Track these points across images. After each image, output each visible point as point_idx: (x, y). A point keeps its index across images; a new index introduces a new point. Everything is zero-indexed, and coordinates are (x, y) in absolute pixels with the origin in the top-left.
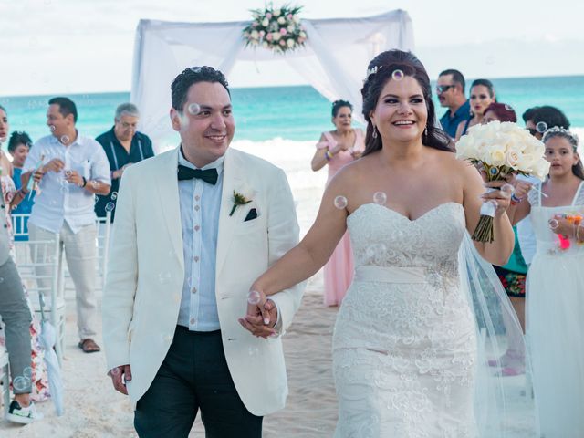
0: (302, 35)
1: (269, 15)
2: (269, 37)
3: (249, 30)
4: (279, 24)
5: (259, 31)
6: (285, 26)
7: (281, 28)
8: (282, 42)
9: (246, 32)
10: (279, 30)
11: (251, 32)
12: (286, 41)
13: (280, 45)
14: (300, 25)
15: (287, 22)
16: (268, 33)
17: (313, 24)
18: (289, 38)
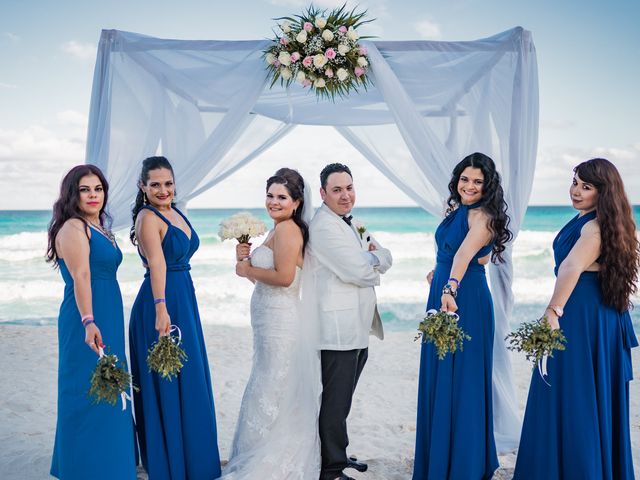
0: (362, 61)
1: (308, 27)
2: (306, 63)
3: (275, 50)
4: (324, 41)
5: (291, 53)
6: (334, 44)
7: (327, 48)
8: (329, 73)
9: (270, 55)
10: (324, 50)
11: (278, 54)
12: (335, 70)
13: (326, 78)
14: (358, 46)
15: (337, 39)
16: (305, 55)
17: (379, 49)
18: (340, 66)
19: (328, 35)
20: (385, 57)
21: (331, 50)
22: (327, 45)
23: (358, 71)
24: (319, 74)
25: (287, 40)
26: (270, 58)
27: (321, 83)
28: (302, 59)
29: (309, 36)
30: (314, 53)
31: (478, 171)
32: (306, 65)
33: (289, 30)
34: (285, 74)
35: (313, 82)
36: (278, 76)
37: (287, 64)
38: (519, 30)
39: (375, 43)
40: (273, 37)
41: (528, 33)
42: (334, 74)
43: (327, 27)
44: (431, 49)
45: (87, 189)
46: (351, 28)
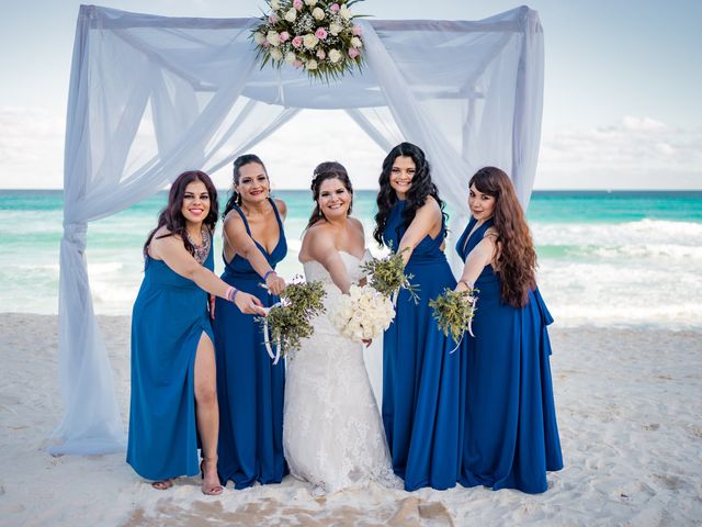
0: (355, 42)
1: (298, 5)
2: (296, 43)
3: (263, 30)
4: (315, 20)
5: (279, 32)
6: (325, 24)
7: (317, 27)
8: (321, 54)
9: (259, 34)
10: (314, 30)
11: (266, 34)
12: (327, 51)
13: (317, 59)
14: (351, 25)
15: (328, 18)
16: (294, 35)
17: (375, 29)
18: (332, 46)
19: (319, 14)
20: (381, 37)
21: (321, 30)
22: (318, 24)
23: (352, 52)
24: (310, 55)
25: (275, 19)
26: (258, 38)
27: (313, 64)
28: (292, 39)
29: (298, 14)
30: (304, 33)
31: (409, 159)
32: (296, 46)
33: (278, 7)
34: (275, 54)
35: (304, 63)
36: (268, 57)
37: (276, 44)
38: (524, 9)
39: (371, 22)
40: (262, 15)
41: (534, 13)
42: (327, 56)
43: (318, 5)
44: (430, 30)
45: (192, 196)
46: (344, 6)
